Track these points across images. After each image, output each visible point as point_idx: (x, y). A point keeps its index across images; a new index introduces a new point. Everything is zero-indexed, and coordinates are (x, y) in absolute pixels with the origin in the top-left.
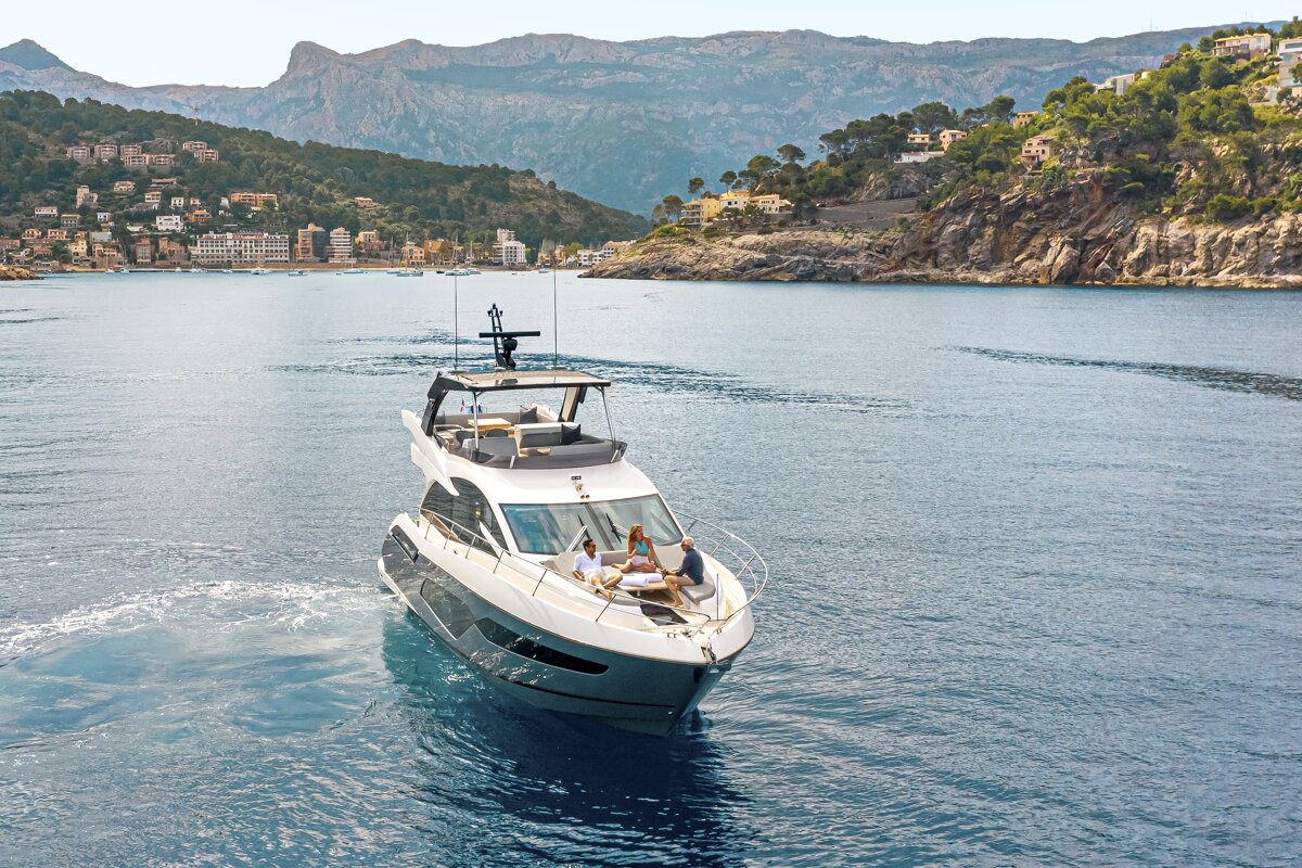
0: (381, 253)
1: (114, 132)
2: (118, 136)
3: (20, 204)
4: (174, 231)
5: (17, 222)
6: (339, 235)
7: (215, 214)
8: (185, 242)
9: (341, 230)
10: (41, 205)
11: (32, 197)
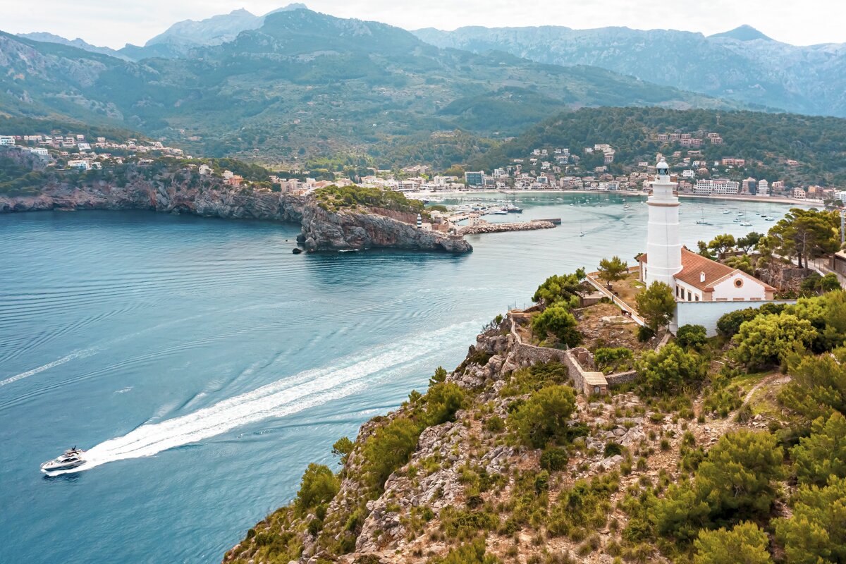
0: (782, 193)
1: (681, 127)
2: (682, 129)
3: (633, 160)
4: (689, 177)
5: (630, 168)
6: (763, 184)
7: (710, 170)
8: (693, 182)
9: (764, 180)
10: (642, 161)
11: (639, 157)
